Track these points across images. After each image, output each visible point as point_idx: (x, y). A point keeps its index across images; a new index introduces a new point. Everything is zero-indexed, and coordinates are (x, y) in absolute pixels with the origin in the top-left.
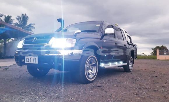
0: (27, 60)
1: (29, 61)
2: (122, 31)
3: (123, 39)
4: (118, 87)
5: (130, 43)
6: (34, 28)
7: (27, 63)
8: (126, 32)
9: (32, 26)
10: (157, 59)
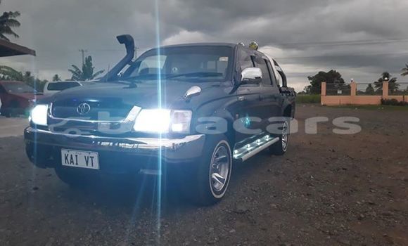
0: (66, 158)
1: (71, 162)
2: (269, 63)
3: (272, 84)
4: (280, 210)
5: (283, 89)
6: (19, 24)
7: (67, 165)
8: (276, 64)
9: (13, 18)
10: (322, 104)
